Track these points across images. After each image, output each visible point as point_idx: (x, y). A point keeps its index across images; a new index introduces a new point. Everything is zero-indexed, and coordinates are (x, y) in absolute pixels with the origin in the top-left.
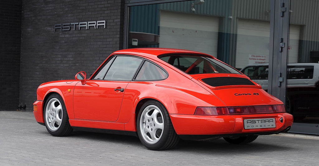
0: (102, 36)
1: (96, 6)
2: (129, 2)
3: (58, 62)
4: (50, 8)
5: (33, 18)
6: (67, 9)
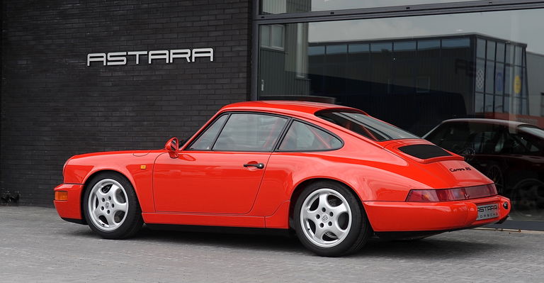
0: (205, 75)
1: (189, 24)
2: (263, 17)
3: (97, 119)
4: (75, 26)
5: (33, 43)
6: (116, 28)
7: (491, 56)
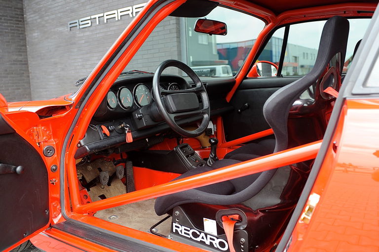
7: (277, 44)
